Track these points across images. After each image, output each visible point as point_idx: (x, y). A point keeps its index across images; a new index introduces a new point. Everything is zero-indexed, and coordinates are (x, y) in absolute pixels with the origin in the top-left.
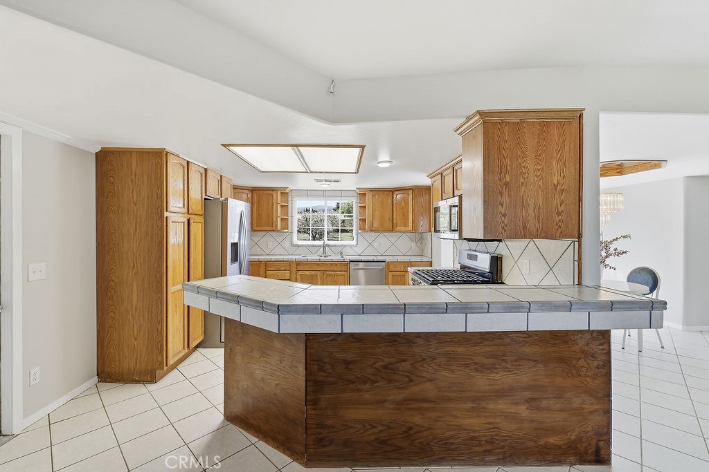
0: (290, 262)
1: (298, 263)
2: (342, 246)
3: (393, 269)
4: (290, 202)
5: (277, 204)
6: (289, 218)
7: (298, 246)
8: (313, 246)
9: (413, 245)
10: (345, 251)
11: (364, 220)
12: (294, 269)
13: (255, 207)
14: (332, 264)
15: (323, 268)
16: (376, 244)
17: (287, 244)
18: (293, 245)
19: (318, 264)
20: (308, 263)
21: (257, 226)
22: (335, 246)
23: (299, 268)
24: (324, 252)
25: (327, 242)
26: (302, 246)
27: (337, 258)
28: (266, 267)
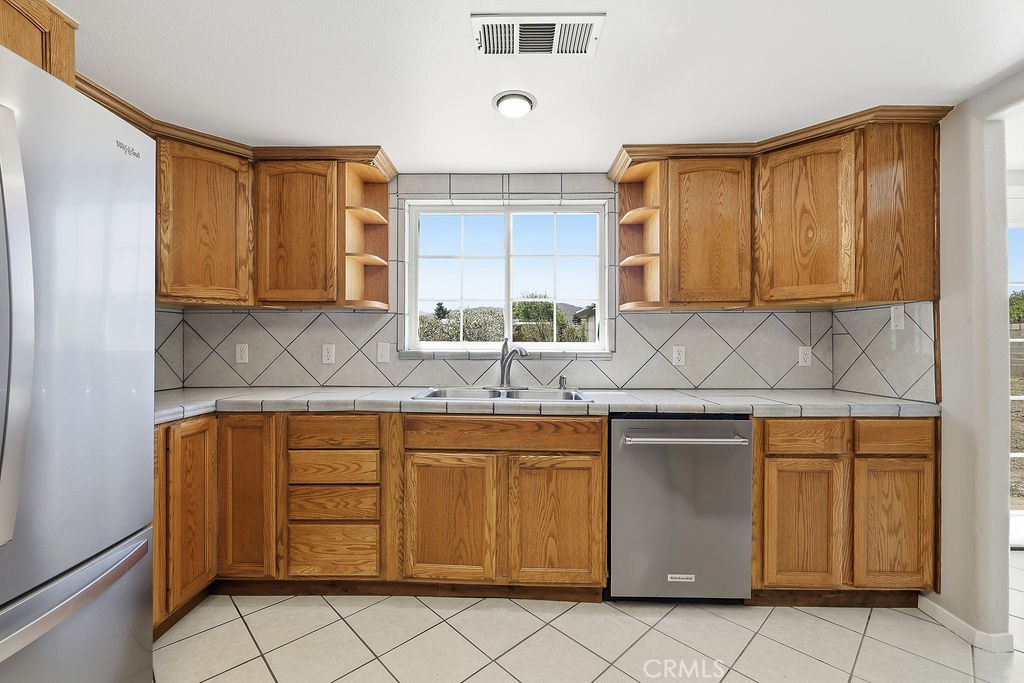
0: (378, 417)
1: (411, 421)
2: (563, 356)
3: (782, 448)
4: (392, 213)
5: (342, 208)
6: (392, 267)
7: (420, 357)
8: (469, 357)
9: (804, 355)
10: (577, 375)
11: (639, 271)
12: (395, 446)
13: (267, 220)
14: (539, 426)
15: (504, 442)
16: (676, 353)
17: (384, 351)
18: (403, 355)
19: (487, 426)
20: (446, 420)
21: (275, 286)
22: (541, 356)
23: (416, 439)
24: (505, 377)
25: (513, 346)
26: (433, 356)
27: (553, 401)
28: (289, 436)
